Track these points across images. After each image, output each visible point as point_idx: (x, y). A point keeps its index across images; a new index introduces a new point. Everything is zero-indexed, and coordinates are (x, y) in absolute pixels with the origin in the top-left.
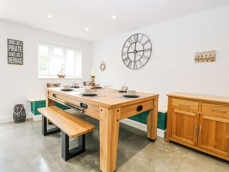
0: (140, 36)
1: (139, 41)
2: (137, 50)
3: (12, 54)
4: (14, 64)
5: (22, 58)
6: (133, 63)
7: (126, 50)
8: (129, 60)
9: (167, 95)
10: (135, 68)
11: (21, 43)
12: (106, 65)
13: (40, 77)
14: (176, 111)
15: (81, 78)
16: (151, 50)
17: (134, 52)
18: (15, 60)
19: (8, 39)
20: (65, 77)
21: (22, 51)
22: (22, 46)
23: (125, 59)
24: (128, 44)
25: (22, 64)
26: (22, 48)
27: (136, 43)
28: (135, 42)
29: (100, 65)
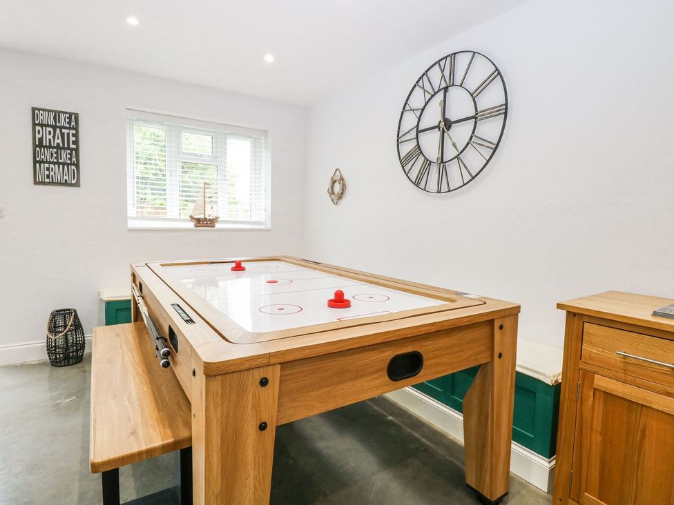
0: (462, 61)
1: (458, 80)
2: (452, 115)
3: (45, 155)
4: (52, 183)
5: (77, 165)
6: (434, 170)
7: (410, 121)
8: (421, 159)
9: (560, 306)
10: (444, 188)
11: (74, 118)
12: (347, 179)
13: (132, 224)
14: (601, 382)
15: (269, 226)
16: (504, 110)
17: (438, 127)
18: (57, 173)
19: (34, 109)
20: (217, 226)
21: (76, 142)
22: (76, 129)
23: (409, 157)
24: (418, 100)
25: (77, 184)
26: (76, 135)
27: (446, 89)
28: (445, 86)
29: (328, 184)
